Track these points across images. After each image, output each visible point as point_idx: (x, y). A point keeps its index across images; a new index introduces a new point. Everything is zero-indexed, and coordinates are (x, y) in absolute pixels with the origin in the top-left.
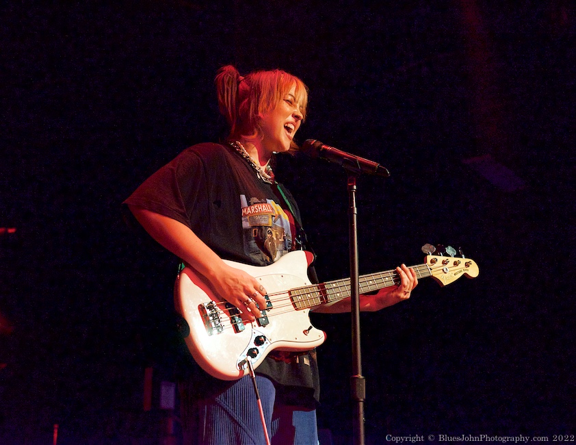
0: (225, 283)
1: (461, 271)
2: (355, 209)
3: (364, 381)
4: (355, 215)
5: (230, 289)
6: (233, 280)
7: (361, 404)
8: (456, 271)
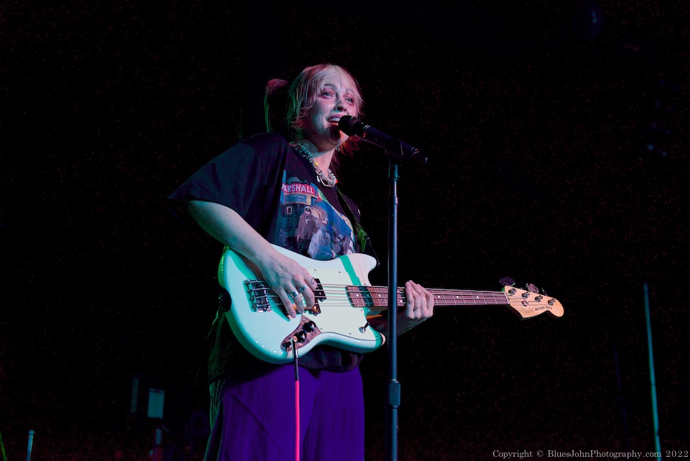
0: (273, 269)
1: (543, 308)
2: (396, 199)
3: (400, 385)
4: (396, 207)
5: (277, 275)
6: (282, 267)
7: (395, 412)
8: (538, 307)
